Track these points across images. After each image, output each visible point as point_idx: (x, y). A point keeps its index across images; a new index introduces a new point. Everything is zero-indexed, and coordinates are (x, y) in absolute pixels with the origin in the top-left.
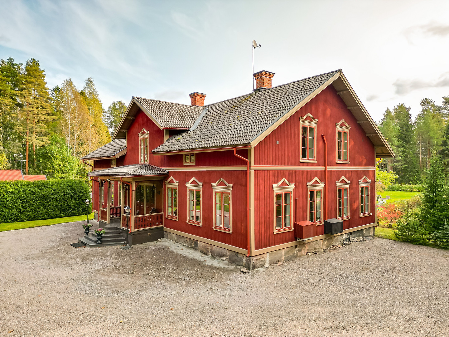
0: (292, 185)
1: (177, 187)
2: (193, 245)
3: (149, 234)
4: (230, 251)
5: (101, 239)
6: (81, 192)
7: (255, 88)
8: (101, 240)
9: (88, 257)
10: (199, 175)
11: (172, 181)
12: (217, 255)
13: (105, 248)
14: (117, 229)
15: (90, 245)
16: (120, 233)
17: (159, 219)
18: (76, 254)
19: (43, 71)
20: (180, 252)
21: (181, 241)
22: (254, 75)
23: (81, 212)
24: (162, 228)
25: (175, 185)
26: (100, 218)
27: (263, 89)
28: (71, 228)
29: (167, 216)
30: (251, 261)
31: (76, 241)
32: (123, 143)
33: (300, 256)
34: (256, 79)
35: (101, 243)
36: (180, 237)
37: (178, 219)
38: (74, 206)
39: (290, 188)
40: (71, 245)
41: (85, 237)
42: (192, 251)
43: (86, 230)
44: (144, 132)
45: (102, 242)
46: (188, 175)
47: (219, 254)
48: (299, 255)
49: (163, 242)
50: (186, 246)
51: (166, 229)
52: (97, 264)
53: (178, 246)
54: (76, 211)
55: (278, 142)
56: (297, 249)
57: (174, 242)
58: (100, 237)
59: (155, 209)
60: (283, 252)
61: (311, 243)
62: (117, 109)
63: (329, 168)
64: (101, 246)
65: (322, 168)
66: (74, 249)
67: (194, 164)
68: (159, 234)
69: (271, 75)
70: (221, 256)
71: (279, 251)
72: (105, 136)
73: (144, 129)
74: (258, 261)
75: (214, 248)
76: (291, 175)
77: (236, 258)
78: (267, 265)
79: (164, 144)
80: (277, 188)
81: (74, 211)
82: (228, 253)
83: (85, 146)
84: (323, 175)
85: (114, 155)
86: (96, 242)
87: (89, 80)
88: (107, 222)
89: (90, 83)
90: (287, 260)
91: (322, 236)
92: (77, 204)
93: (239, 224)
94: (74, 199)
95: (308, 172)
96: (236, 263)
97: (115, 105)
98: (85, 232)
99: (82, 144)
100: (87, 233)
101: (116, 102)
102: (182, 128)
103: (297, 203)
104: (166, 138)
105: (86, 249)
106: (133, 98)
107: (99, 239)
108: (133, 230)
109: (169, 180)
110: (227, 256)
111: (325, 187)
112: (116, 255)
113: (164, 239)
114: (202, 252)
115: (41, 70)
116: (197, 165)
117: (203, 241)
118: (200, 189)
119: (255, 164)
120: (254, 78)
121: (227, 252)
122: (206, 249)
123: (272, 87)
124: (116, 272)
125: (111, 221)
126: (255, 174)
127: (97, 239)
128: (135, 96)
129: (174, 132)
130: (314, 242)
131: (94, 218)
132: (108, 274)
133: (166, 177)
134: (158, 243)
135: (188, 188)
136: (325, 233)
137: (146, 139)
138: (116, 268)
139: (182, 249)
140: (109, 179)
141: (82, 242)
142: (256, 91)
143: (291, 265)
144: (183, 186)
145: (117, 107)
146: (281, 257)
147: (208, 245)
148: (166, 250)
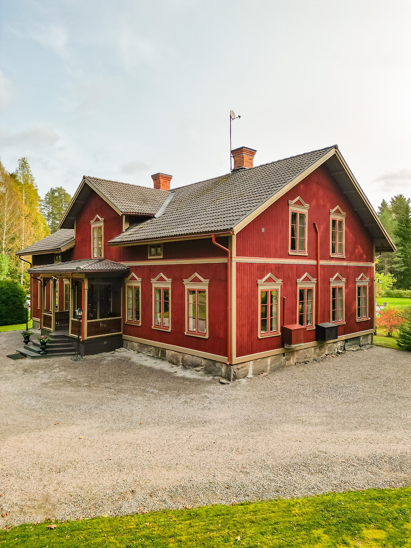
0: (280, 281)
1: (140, 285)
2: (160, 355)
3: (105, 343)
4: (206, 360)
5: (45, 348)
6: (14, 296)
7: (233, 168)
8: (45, 350)
9: (31, 369)
10: (168, 270)
11: (133, 279)
12: (190, 365)
13: (51, 361)
14: (65, 337)
15: (32, 357)
16: (69, 341)
17: (117, 325)
18: (15, 366)
20: (144, 363)
21: (144, 351)
22: (232, 152)
23: (15, 320)
24: (121, 335)
25: (138, 283)
26: (42, 325)
27: (242, 168)
28: (4, 339)
29: (127, 321)
30: (232, 370)
31: (13, 353)
32: (71, 233)
33: (288, 366)
34: (234, 157)
35: (46, 354)
36: (143, 346)
37: (140, 324)
38: (6, 313)
39: (276, 286)
40: (8, 356)
41: (24, 347)
42: (158, 361)
43: (25, 338)
44: (97, 220)
45: (47, 352)
46: (153, 271)
47: (193, 364)
48: (287, 364)
49: (121, 353)
50: (150, 356)
51: (125, 336)
52: (43, 377)
53: (141, 357)
54: (9, 320)
55: (263, 230)
56: (284, 358)
57: (136, 352)
58: (44, 347)
59: (112, 311)
60: (269, 360)
61: (301, 351)
62: (56, 197)
63: (322, 262)
64: (46, 357)
65: (314, 262)
66: (12, 361)
67: (162, 257)
68: (117, 343)
69: (252, 152)
70: (195, 367)
71: (264, 360)
72: (42, 230)
73: (98, 216)
74: (240, 371)
75: (186, 356)
76: (279, 270)
77: (214, 367)
78: (250, 375)
79: (124, 234)
80: (262, 285)
81: (6, 320)
82: (204, 362)
83: (17, 241)
84: (314, 271)
85: (60, 248)
86: (39, 352)
87: (23, 160)
88: (52, 329)
89: (24, 164)
90: (274, 370)
91: (313, 343)
92: (11, 310)
93: (217, 327)
94: (7, 305)
95: (298, 266)
96: (214, 373)
97: (53, 191)
98: (24, 342)
99: (13, 239)
100: (26, 343)
101: (55, 189)
102: (146, 214)
103: (285, 303)
104: (125, 226)
105: (27, 361)
106: (84, 178)
107: (43, 349)
108: (86, 338)
109: (130, 276)
110: (202, 366)
111: (317, 285)
112: (66, 366)
113: (122, 349)
114: (171, 362)
116: (165, 258)
117: (172, 349)
118: (169, 286)
119: (237, 255)
120: (232, 155)
121: (203, 360)
122: (177, 359)
123: (254, 167)
124: (68, 385)
125: (57, 329)
126: (237, 266)
127: (41, 348)
128: (87, 175)
129: (136, 219)
130: (305, 350)
131: (33, 327)
132: (58, 388)
133: (126, 273)
134: (116, 354)
135: (154, 286)
136: (316, 340)
137: (100, 228)
138: (68, 382)
139: (146, 360)
140: (55, 277)
141: (21, 353)
142: (234, 171)
143: (278, 375)
144: (147, 284)
145: (56, 194)
146: (267, 366)
147: (178, 353)
148: (127, 361)
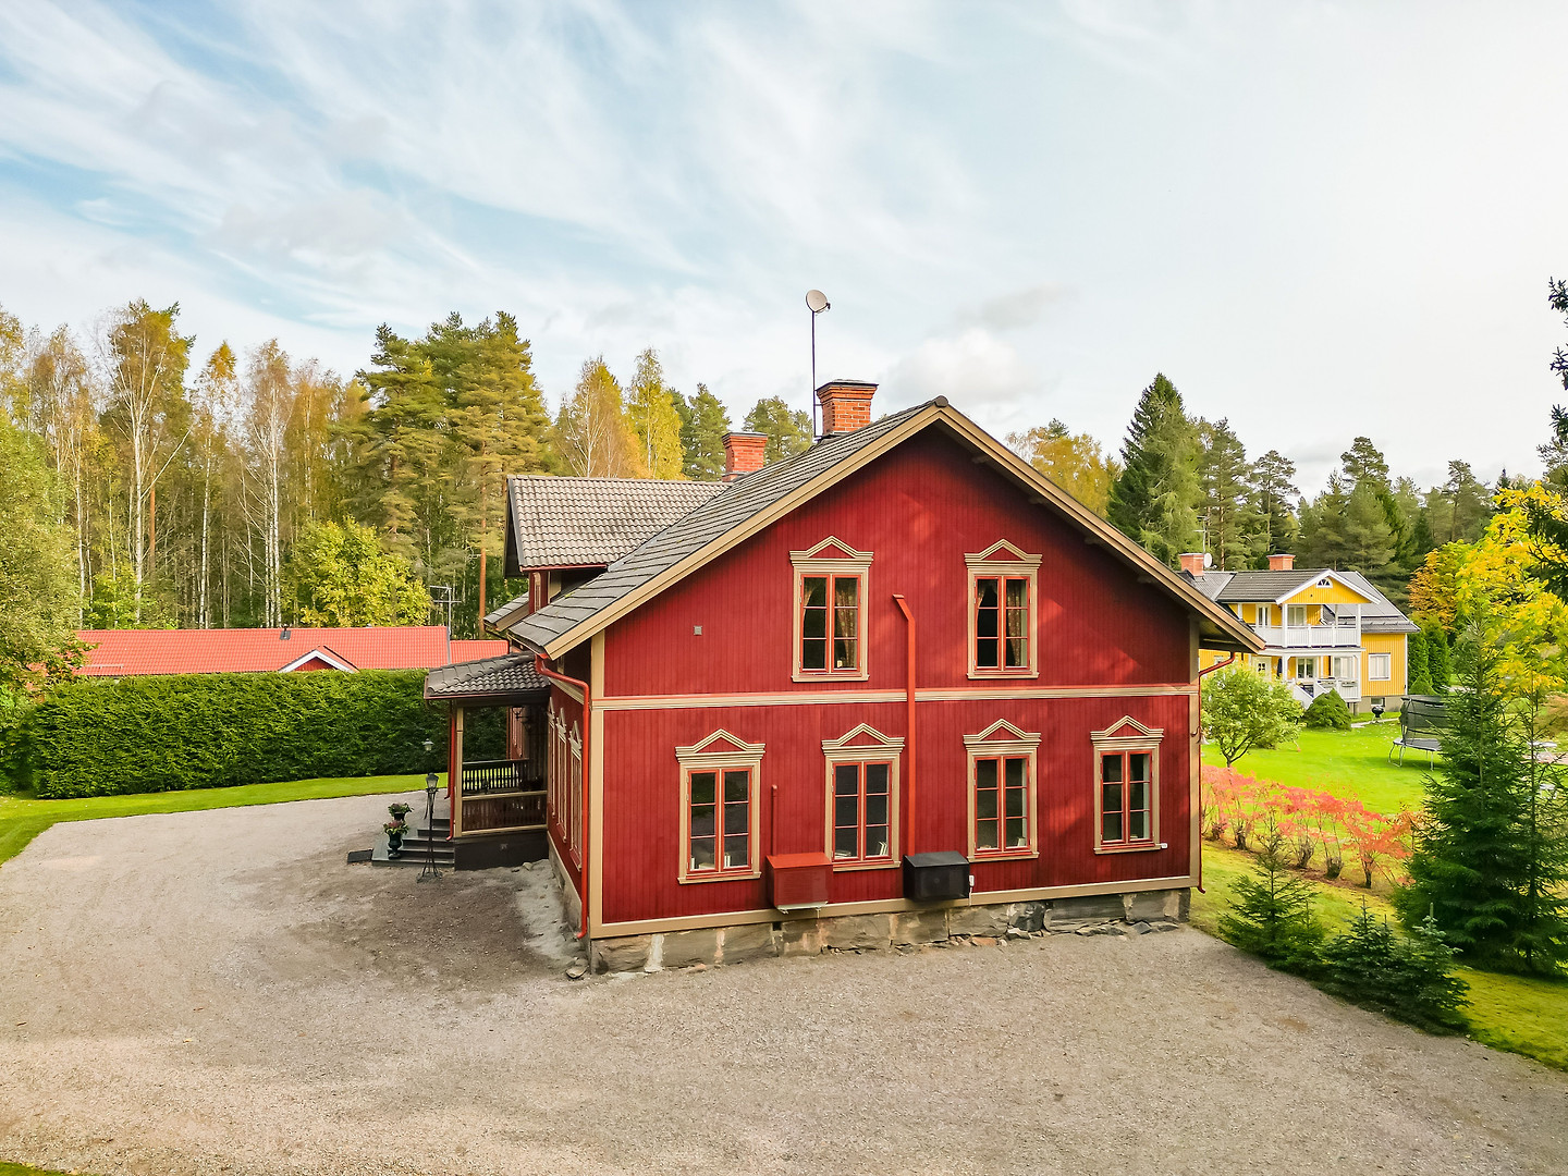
0: (758, 748)
3: (505, 846)
10: (566, 703)
13: (398, 873)
19: (527, 344)
20: (527, 905)
21: (558, 875)
22: (817, 392)
24: (544, 832)
27: (829, 436)
30: (594, 950)
31: (360, 849)
33: (792, 955)
34: (822, 404)
35: (399, 858)
37: (554, 813)
39: (745, 760)
40: (349, 855)
42: (556, 903)
45: (403, 855)
48: (787, 950)
49: (532, 872)
50: (559, 889)
51: (549, 835)
52: (327, 911)
53: (546, 887)
55: (698, 630)
56: (780, 933)
57: (553, 874)
58: (395, 843)
60: (721, 936)
61: (844, 921)
63: (922, 695)
64: (397, 865)
65: (898, 696)
69: (864, 391)
71: (704, 933)
74: (615, 954)
76: (750, 723)
78: (654, 965)
84: (892, 719)
87: (648, 355)
89: (649, 365)
90: (734, 960)
95: (826, 708)
107: (394, 848)
108: (459, 833)
111: (905, 753)
113: (542, 864)
114: (564, 910)
115: (521, 342)
119: (610, 690)
120: (818, 401)
123: (872, 422)
126: (604, 719)
129: (572, 578)
130: (858, 919)
134: (523, 873)
136: (906, 895)
139: (542, 897)
141: (373, 850)
143: (740, 974)
146: (714, 949)
148: (509, 893)
